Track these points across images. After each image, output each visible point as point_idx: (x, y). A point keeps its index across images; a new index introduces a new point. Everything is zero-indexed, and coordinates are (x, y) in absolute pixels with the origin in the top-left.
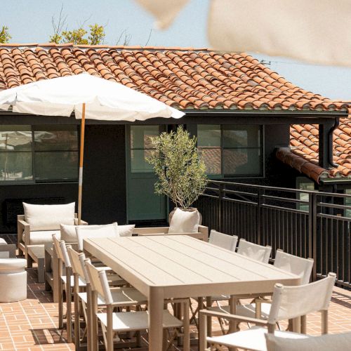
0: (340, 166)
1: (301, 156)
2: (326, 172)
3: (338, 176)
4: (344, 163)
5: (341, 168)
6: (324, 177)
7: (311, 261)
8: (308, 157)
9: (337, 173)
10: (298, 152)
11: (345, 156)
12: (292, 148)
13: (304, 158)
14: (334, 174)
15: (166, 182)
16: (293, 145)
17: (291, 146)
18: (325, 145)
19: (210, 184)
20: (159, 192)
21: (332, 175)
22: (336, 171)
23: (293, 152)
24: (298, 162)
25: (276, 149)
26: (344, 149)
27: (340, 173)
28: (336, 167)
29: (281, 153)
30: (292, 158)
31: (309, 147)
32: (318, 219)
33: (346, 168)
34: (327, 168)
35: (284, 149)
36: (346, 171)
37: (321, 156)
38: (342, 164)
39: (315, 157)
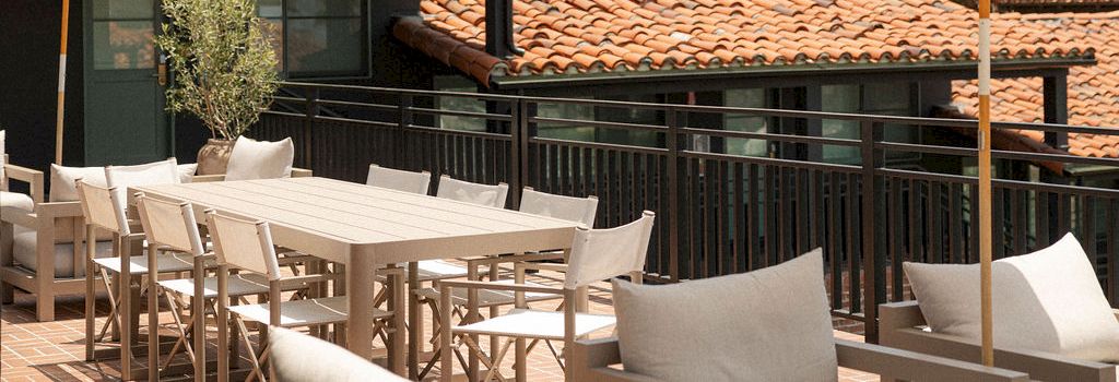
0: (527, 53)
1: (447, 32)
2: (504, 65)
3: (525, 73)
4: (533, 46)
5: (529, 56)
6: (499, 73)
7: (594, 201)
8: (461, 35)
9: (524, 65)
10: (440, 24)
11: (533, 32)
12: (427, 18)
13: (454, 37)
14: (518, 67)
15: (191, 85)
16: (426, 12)
17: (422, 13)
18: (498, 14)
19: (281, 91)
20: (177, 106)
21: (513, 70)
22: (521, 61)
23: (428, 24)
24: (443, 45)
25: (395, 20)
26: (527, 19)
27: (530, 66)
28: (521, 54)
29: (406, 28)
30: (430, 38)
31: (459, 15)
32: (531, 146)
33: (538, 57)
34: (503, 56)
35: (410, 19)
36: (540, 62)
37: (489, 32)
38: (530, 48)
39: (477, 35)
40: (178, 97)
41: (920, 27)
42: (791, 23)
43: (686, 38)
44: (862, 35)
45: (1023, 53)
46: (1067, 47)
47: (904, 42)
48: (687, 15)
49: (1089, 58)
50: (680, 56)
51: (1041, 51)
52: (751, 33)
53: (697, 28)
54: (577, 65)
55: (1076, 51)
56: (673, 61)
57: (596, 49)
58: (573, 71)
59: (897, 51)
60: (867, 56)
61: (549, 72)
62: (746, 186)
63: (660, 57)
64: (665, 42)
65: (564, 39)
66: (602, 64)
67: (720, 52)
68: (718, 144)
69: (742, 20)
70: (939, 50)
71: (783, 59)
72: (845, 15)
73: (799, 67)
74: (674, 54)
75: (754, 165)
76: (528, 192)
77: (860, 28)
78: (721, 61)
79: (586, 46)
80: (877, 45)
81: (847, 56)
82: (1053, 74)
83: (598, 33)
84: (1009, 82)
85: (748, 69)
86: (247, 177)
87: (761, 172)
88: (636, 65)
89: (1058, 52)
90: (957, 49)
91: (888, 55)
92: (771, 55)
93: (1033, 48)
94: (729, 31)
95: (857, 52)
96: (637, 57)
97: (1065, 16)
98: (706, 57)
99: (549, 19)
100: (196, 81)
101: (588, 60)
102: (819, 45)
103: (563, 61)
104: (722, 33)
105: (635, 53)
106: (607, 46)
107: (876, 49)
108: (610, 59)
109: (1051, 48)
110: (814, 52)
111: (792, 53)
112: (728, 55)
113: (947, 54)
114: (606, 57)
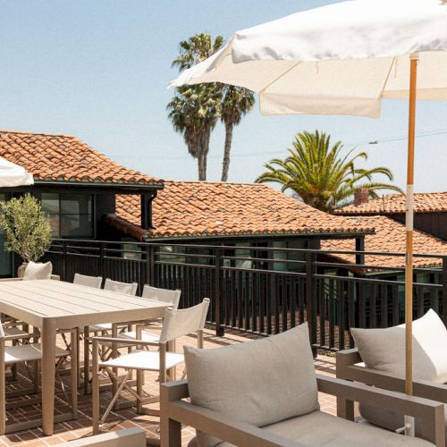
0: (158, 228)
1: (126, 220)
2: (148, 233)
3: (157, 236)
5: (158, 230)
6: (146, 236)
7: (179, 292)
8: (131, 221)
10: (123, 217)
11: (161, 220)
12: (117, 214)
13: (129, 222)
14: (154, 234)
15: (15, 240)
16: (118, 212)
18: (146, 212)
19: (54, 242)
20: (9, 249)
21: (152, 235)
22: (155, 232)
23: (118, 217)
24: (124, 225)
25: (106, 215)
26: (158, 215)
27: (159, 233)
28: (155, 229)
29: (110, 219)
30: (119, 223)
31: (131, 214)
32: (155, 265)
33: (162, 230)
34: (148, 229)
35: (111, 215)
36: (163, 232)
37: (143, 220)
38: (159, 226)
39: (138, 221)
40: (10, 245)
41: (310, 220)
42: (261, 218)
43: (221, 223)
44: (289, 222)
45: (349, 230)
46: (365, 228)
47: (304, 225)
48: (221, 215)
49: (372, 232)
50: (219, 230)
51: (355, 229)
52: (246, 221)
53: (225, 219)
54: (178, 233)
55: (368, 229)
56: (216, 232)
57: (186, 227)
58: (176, 235)
59: (302, 228)
60: (291, 230)
61: (166, 236)
62: (244, 281)
63: (211, 230)
64: (213, 225)
65: (173, 223)
66: (187, 233)
67: (234, 229)
68: (233, 263)
69: (242, 216)
70: (318, 228)
71: (259, 231)
72: (282, 216)
73: (265, 234)
74: (216, 229)
75: (247, 272)
76: (146, 287)
77: (287, 220)
78: (235, 232)
79: (182, 226)
80: (294, 227)
81: (283, 230)
82: (359, 238)
83: (187, 221)
84: (341, 241)
85: (245, 235)
86: (31, 279)
87: (250, 276)
88: (201, 233)
89: (362, 230)
90: (325, 228)
91: (299, 230)
92: (254, 230)
93: (353, 228)
94: (238, 220)
95: (287, 229)
96: (202, 230)
97: (358, 217)
98: (229, 230)
99: (167, 215)
100: (17, 238)
101: (182, 231)
102: (272, 226)
103: (172, 232)
104: (235, 221)
105: (201, 229)
106: (190, 226)
107: (294, 228)
108: (191, 231)
109: (359, 228)
110: (271, 229)
111: (262, 229)
112: (238, 230)
113: (321, 230)
114: (189, 230)
